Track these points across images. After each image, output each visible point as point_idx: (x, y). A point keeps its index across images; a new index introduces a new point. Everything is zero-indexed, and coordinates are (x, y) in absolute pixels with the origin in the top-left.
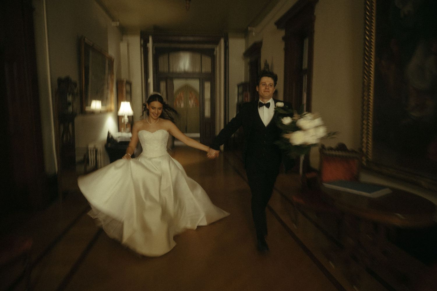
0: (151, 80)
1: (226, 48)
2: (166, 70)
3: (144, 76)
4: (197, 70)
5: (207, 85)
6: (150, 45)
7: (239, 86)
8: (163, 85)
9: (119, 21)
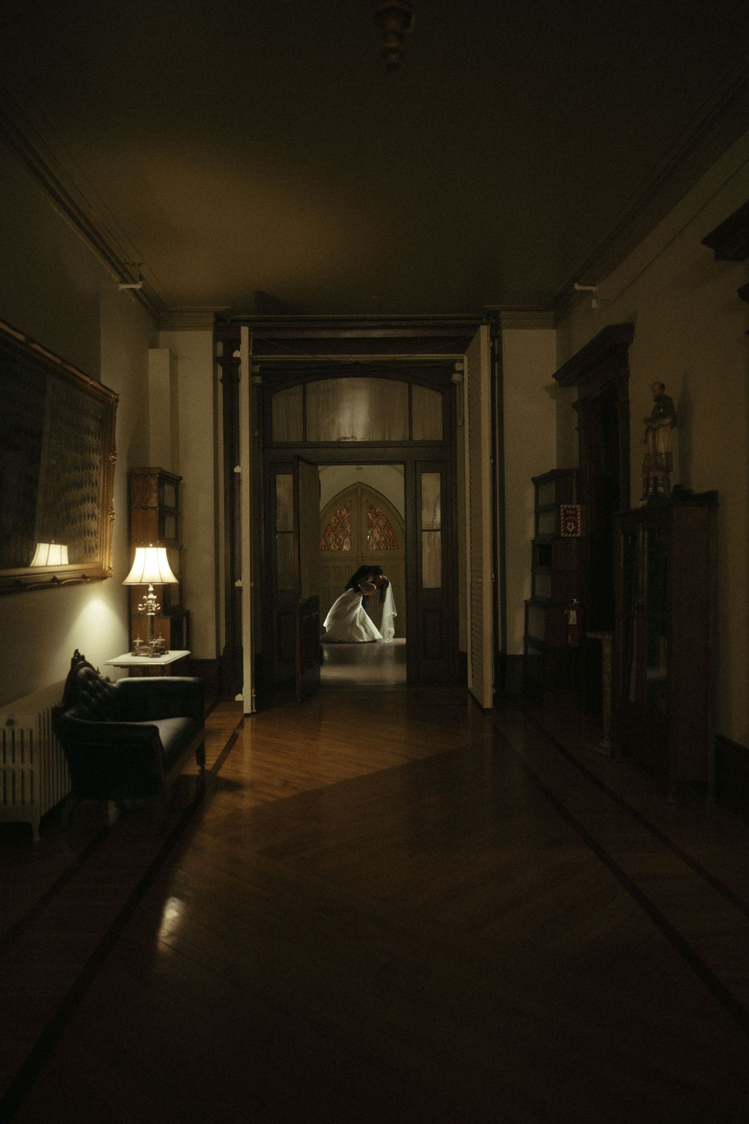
0: (243, 469)
1: (496, 358)
2: (295, 436)
3: (225, 456)
4: (398, 434)
5: (431, 484)
6: (243, 353)
7: (538, 482)
8: (284, 485)
9: (141, 278)
